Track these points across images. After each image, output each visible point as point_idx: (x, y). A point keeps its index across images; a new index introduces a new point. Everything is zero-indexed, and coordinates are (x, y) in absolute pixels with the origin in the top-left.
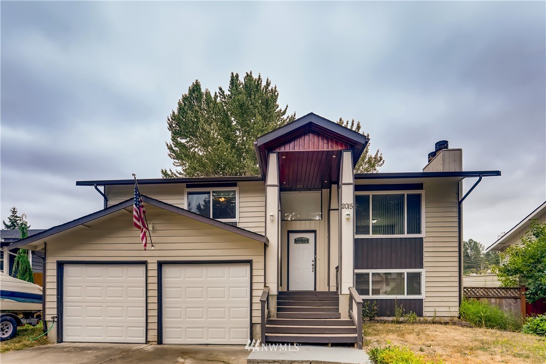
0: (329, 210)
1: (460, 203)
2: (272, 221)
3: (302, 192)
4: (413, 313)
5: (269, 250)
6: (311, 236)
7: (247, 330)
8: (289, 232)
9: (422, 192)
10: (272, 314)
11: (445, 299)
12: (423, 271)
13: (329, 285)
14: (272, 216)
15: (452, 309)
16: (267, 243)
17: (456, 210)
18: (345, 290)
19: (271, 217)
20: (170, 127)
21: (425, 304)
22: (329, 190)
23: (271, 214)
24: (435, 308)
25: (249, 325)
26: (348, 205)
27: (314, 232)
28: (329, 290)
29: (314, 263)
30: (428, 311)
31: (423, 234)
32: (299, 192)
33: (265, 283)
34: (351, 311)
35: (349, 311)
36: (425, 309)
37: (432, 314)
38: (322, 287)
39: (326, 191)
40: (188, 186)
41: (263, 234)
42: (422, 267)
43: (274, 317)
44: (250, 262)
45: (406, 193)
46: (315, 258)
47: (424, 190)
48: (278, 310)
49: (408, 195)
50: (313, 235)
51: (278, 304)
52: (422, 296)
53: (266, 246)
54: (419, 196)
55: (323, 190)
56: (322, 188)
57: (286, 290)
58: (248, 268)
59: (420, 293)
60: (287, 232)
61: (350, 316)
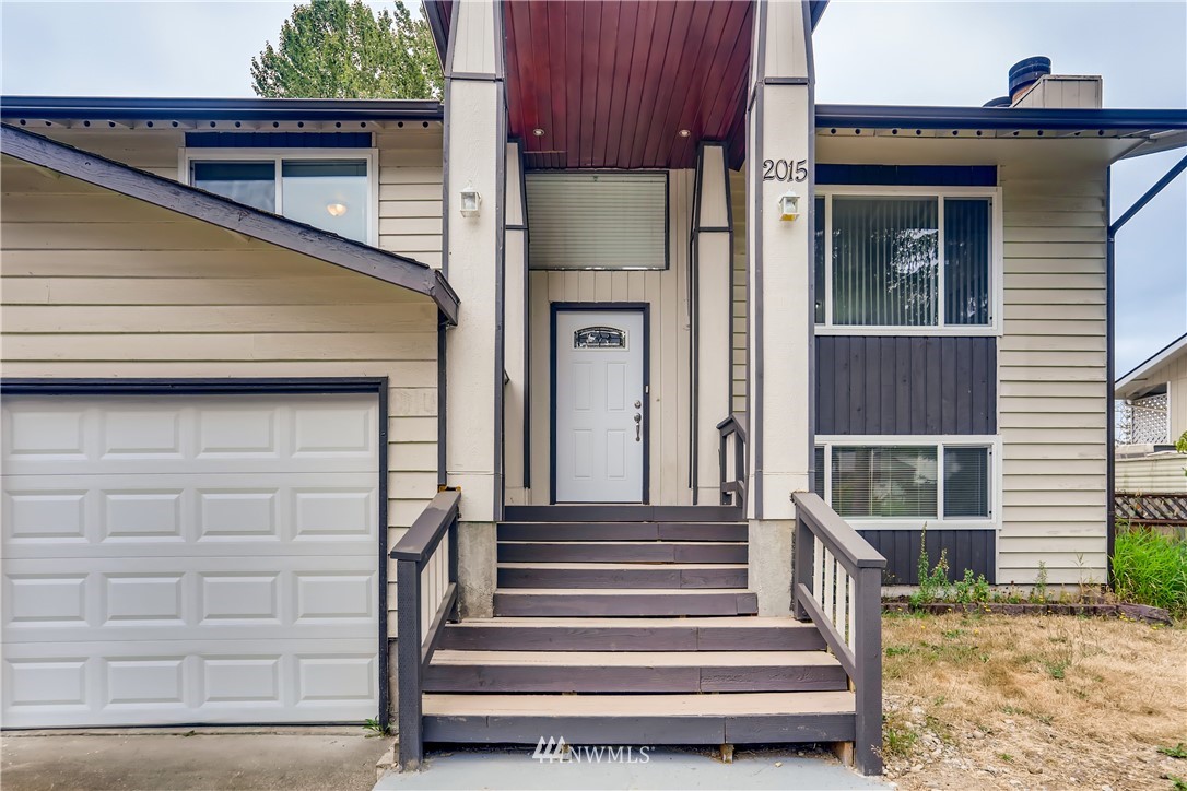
0: (695, 231)
1: (1111, 231)
2: (475, 219)
3: (601, 177)
4: (975, 577)
5: (460, 339)
6: (629, 325)
7: (370, 665)
8: (556, 308)
9: (994, 194)
10: (471, 599)
11: (1065, 531)
12: (995, 442)
13: (694, 483)
14: (471, 196)
15: (1089, 562)
16: (450, 311)
17: (1100, 252)
18: (778, 506)
19: (468, 203)
20: (259, 83)
21: (1000, 546)
22: (691, 172)
23: (467, 190)
24: (1043, 558)
25: (374, 646)
26: (789, 166)
27: (643, 308)
28: (695, 502)
29: (641, 411)
30: (1014, 567)
31: (994, 327)
32: (589, 177)
33: (443, 472)
34: (803, 587)
35: (793, 589)
36: (1000, 562)
37: (1033, 578)
38: (670, 492)
39: (681, 177)
40: (193, 141)
41: (435, 262)
42: (991, 428)
43: (480, 612)
44: (375, 388)
45: (941, 193)
46: (646, 396)
47: (1000, 189)
48: (504, 579)
49: (948, 202)
50: (638, 318)
51: (503, 553)
52: (994, 520)
53: (446, 322)
54: (983, 206)
55: (671, 171)
56: (668, 166)
57: (545, 502)
58: (372, 412)
59: (984, 511)
60: (548, 306)
61: (802, 611)
